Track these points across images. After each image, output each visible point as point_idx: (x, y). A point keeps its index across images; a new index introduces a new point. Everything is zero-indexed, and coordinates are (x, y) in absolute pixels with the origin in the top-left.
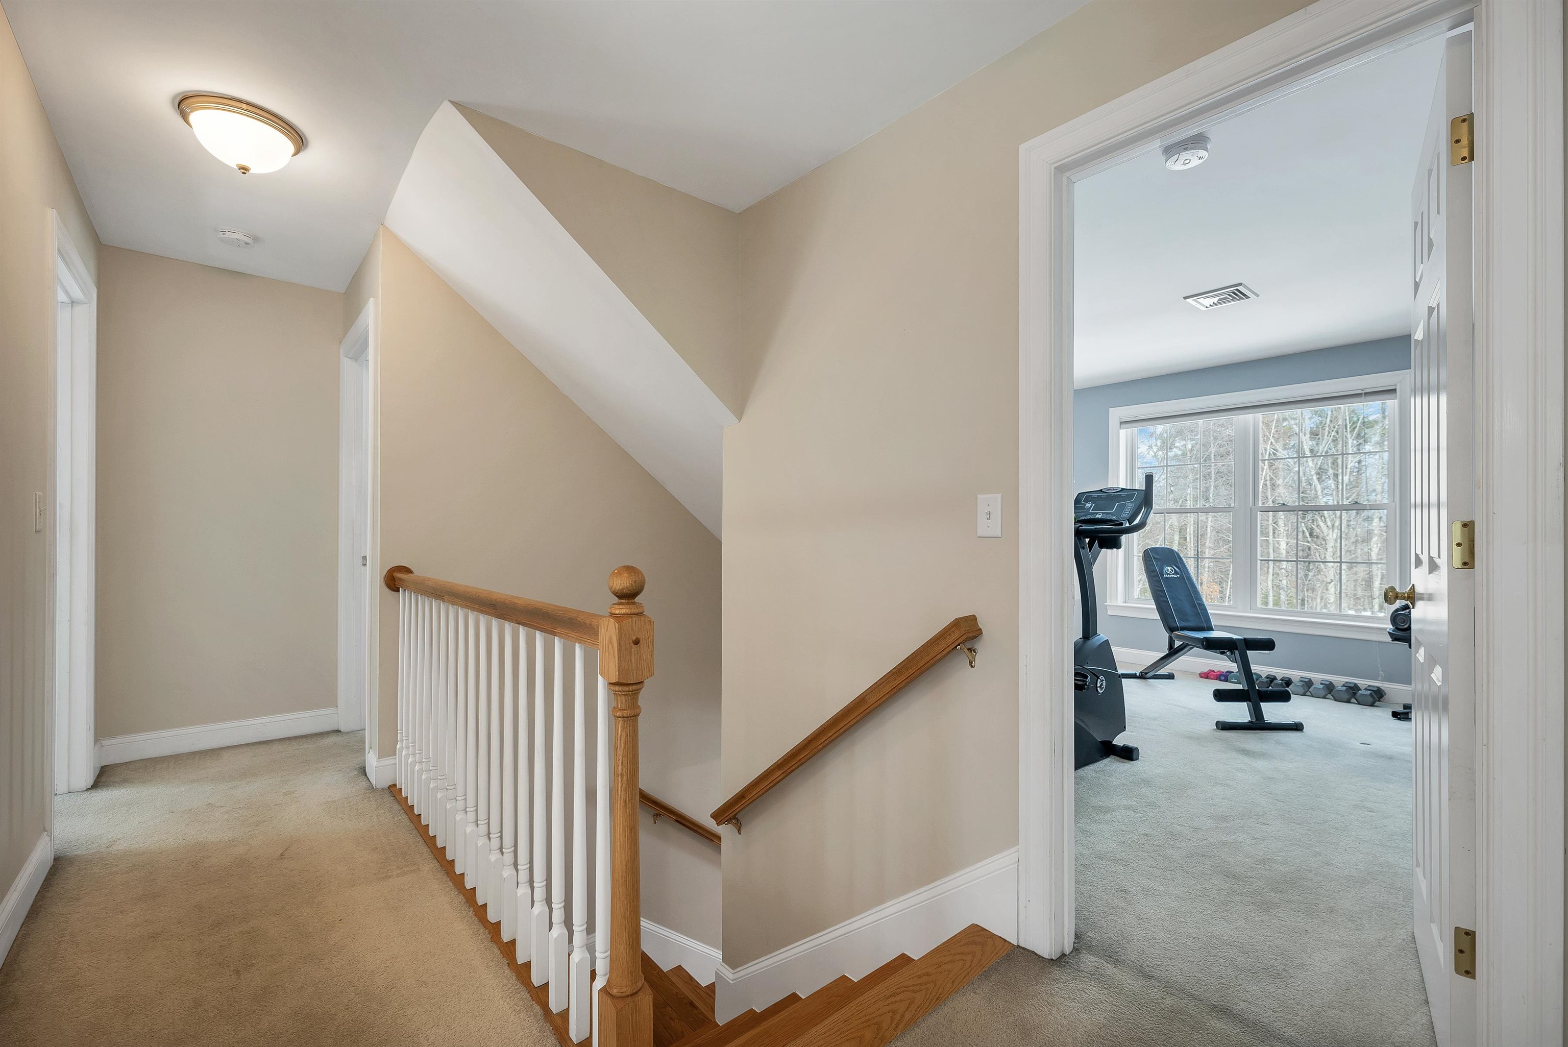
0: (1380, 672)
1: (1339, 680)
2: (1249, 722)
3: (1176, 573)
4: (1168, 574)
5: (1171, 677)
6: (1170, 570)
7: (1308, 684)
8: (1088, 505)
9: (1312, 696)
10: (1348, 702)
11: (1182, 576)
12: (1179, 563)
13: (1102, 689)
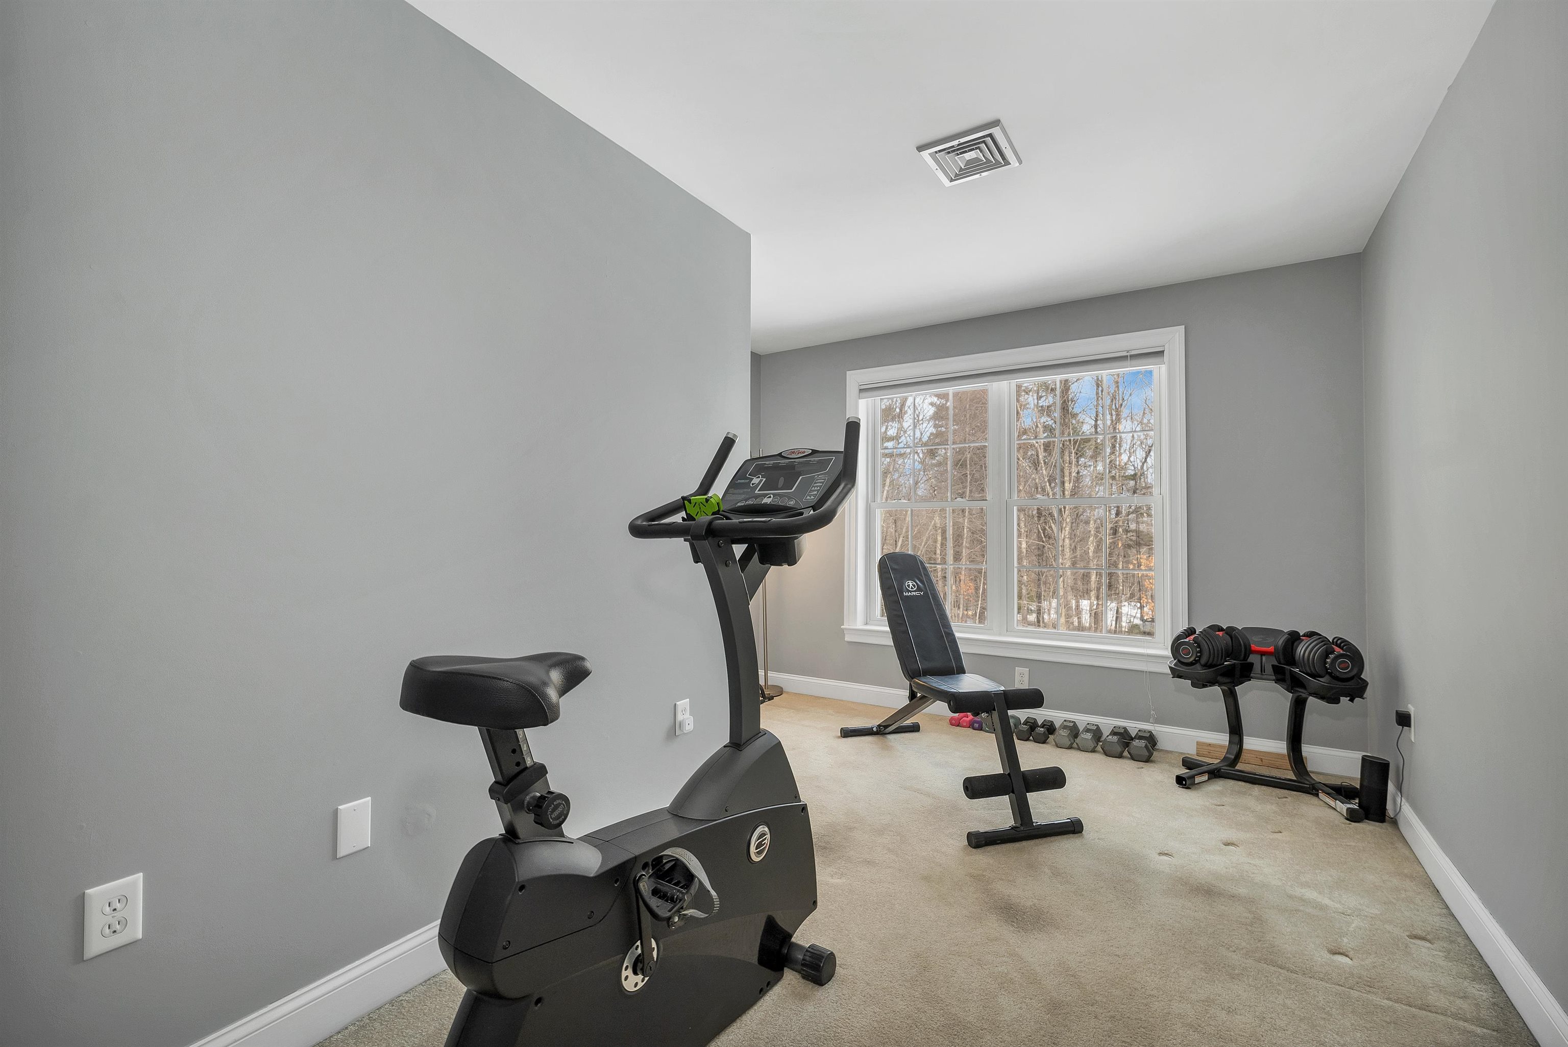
0: (1152, 712)
1: (1107, 723)
2: (1012, 828)
3: (919, 589)
4: (909, 591)
5: (915, 728)
6: (911, 585)
7: (1074, 731)
8: (756, 480)
9: (1079, 749)
10: (1120, 756)
11: (926, 593)
12: (923, 576)
13: (759, 853)
